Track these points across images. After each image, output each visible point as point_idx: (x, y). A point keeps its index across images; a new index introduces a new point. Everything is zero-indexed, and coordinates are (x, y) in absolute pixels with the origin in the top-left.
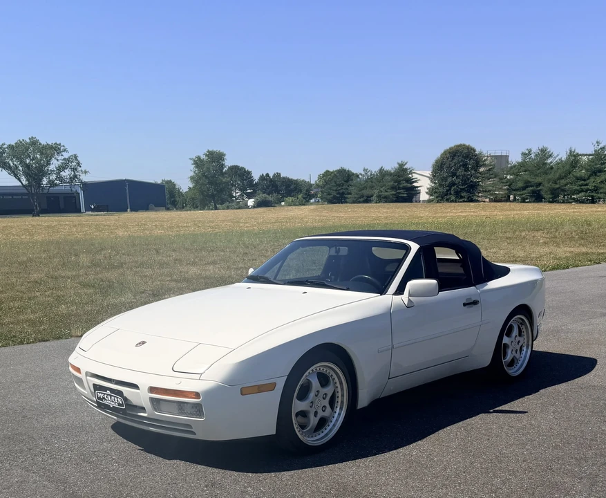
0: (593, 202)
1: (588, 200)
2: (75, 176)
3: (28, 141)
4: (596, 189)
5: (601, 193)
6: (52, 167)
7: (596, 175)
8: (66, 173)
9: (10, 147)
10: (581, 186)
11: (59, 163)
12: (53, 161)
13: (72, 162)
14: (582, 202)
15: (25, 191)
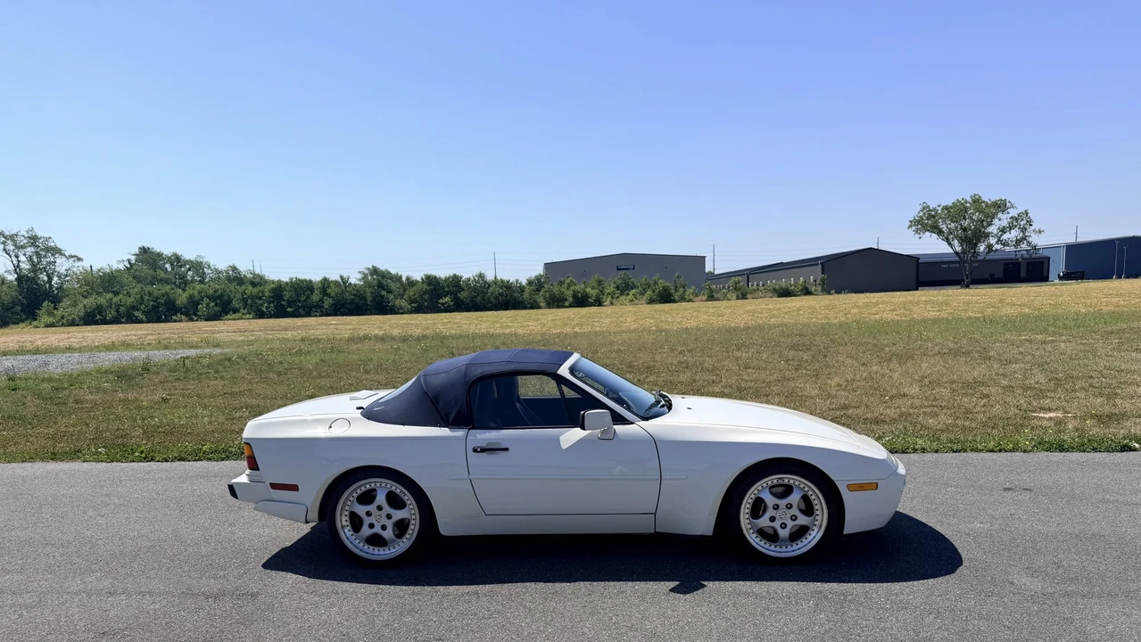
2: (1024, 239)
3: (969, 200)
6: (993, 229)
8: (1014, 234)
9: (946, 208)
11: (1005, 223)
12: (996, 221)
13: (1022, 222)
15: (957, 259)
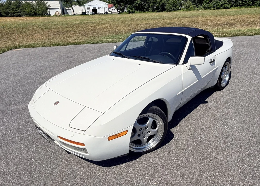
0: (20, 16)
1: (19, 15)
4: (20, 12)
5: (22, 13)
7: (18, 7)
10: (14, 11)
14: (17, 16)
